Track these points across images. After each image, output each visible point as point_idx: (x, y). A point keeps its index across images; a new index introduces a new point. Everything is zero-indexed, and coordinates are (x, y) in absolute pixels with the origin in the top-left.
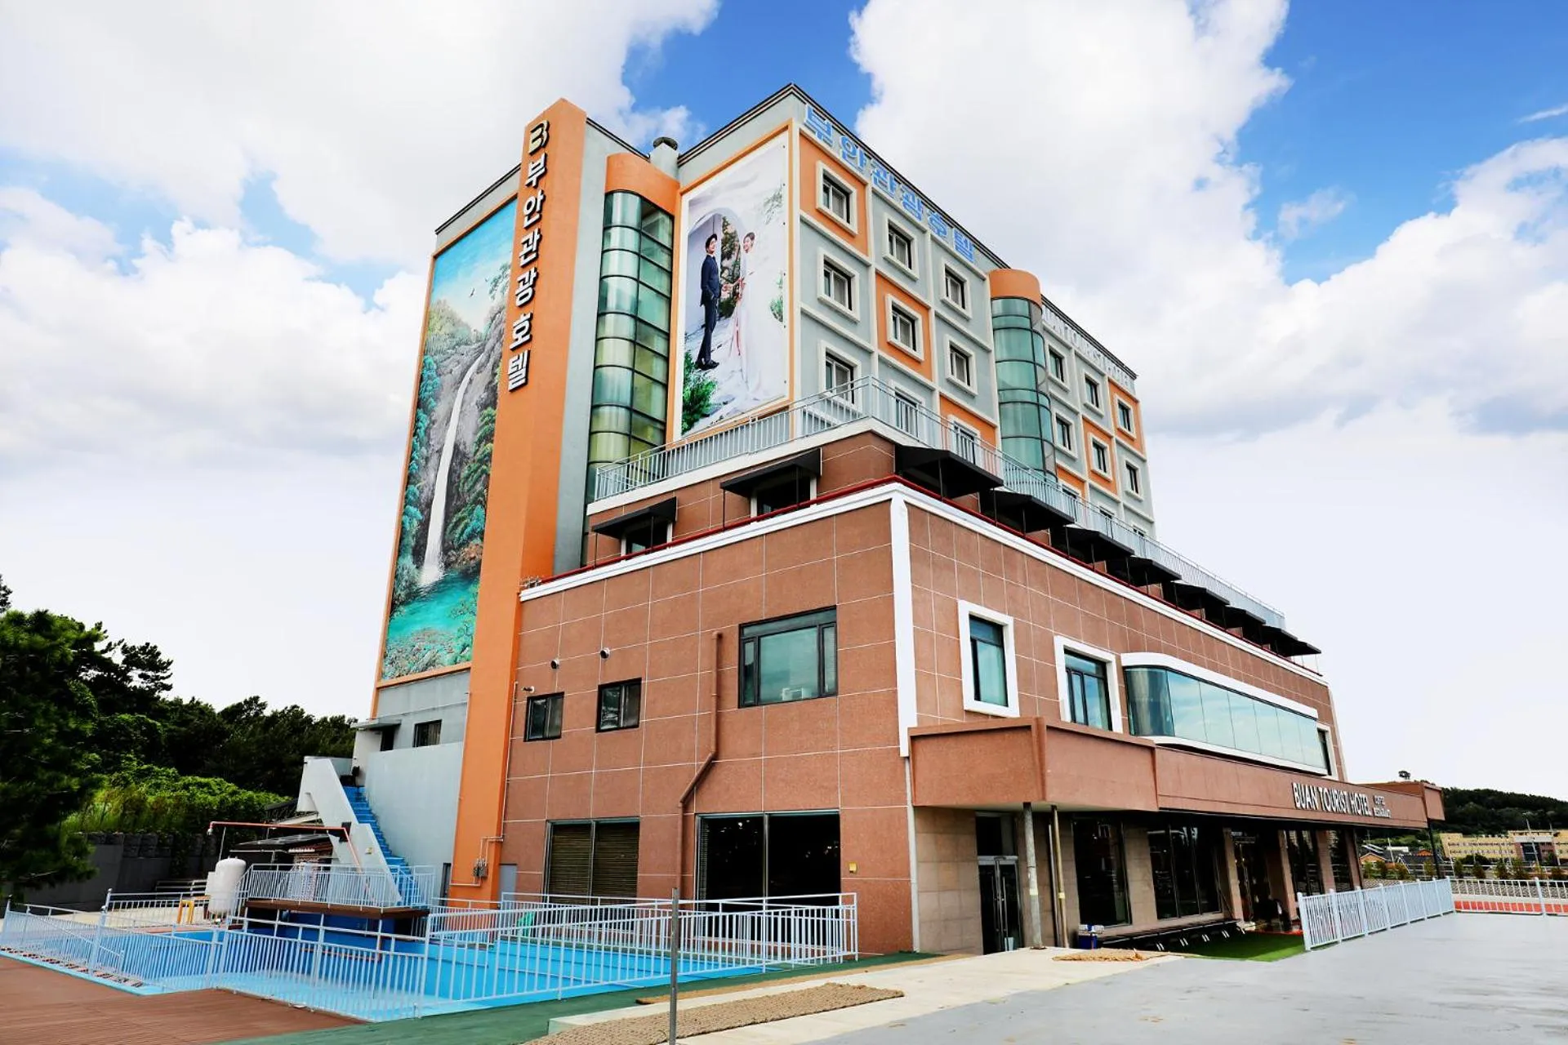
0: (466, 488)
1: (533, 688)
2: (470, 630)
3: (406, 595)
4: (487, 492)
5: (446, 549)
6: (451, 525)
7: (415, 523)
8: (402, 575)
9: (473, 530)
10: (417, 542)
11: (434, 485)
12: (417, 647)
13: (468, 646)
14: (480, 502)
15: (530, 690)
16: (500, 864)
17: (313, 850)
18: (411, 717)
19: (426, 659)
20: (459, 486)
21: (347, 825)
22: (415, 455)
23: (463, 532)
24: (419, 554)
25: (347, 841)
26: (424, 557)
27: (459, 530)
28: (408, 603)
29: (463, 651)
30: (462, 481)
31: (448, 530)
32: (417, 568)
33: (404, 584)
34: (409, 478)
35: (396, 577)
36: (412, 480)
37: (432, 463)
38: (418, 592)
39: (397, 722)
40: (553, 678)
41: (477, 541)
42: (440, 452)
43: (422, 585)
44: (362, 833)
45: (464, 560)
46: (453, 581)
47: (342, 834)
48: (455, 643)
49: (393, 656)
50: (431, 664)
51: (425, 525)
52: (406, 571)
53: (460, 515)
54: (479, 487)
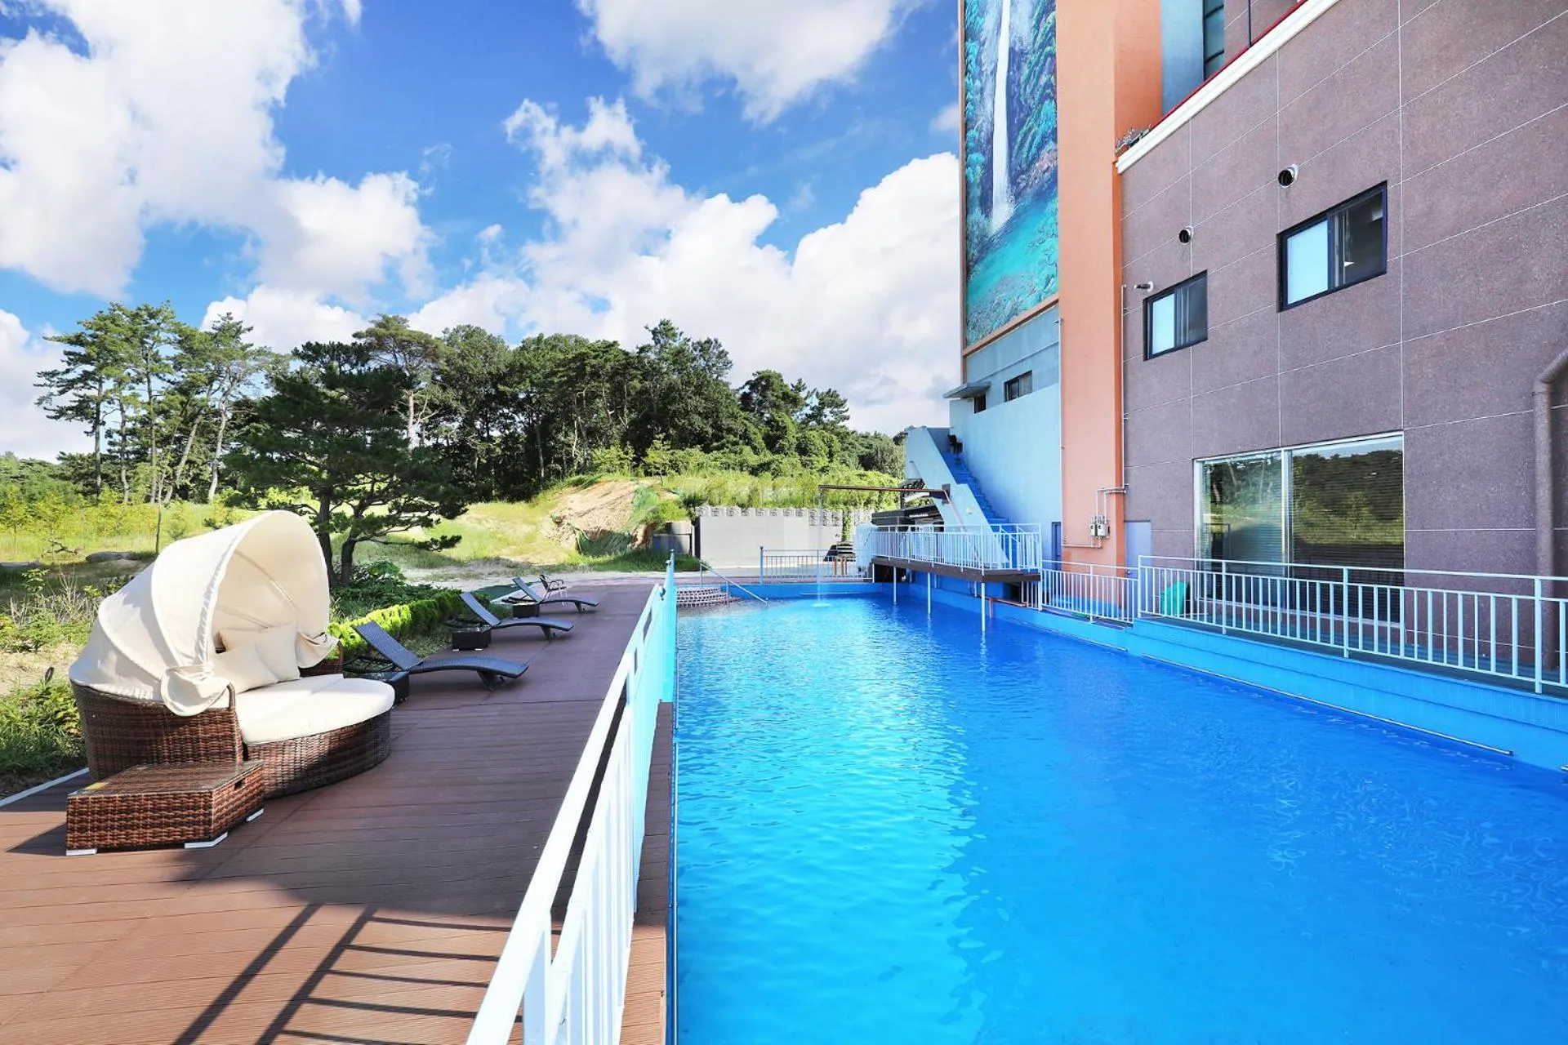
0: (1028, 90)
1: (1151, 283)
2: (1053, 257)
3: (979, 252)
4: (1055, 78)
5: (1013, 180)
6: (1016, 147)
7: (979, 169)
8: (973, 233)
9: (1043, 137)
10: (983, 189)
11: (993, 114)
12: (996, 302)
13: (1053, 276)
14: (1048, 96)
15: (1146, 287)
16: (1124, 521)
17: (926, 515)
18: (999, 376)
19: (1007, 311)
20: (1020, 95)
21: (947, 487)
22: (969, 96)
23: (1031, 146)
24: (986, 203)
25: (948, 503)
26: (992, 202)
27: (1025, 150)
28: (982, 259)
29: (1047, 285)
30: (1023, 87)
31: (1014, 155)
32: (987, 216)
33: (976, 241)
34: (966, 124)
35: (967, 238)
36: (970, 124)
37: (987, 92)
38: (991, 241)
39: (986, 385)
40: (1184, 258)
41: (1051, 146)
42: (994, 72)
43: (994, 232)
44: (962, 494)
45: (1036, 178)
46: (1025, 209)
47: (943, 495)
48: (1036, 280)
49: (974, 320)
50: (1015, 312)
51: (988, 167)
52: (975, 227)
53: (1025, 128)
54: (1044, 79)
